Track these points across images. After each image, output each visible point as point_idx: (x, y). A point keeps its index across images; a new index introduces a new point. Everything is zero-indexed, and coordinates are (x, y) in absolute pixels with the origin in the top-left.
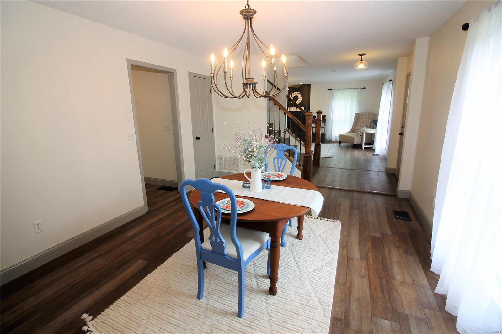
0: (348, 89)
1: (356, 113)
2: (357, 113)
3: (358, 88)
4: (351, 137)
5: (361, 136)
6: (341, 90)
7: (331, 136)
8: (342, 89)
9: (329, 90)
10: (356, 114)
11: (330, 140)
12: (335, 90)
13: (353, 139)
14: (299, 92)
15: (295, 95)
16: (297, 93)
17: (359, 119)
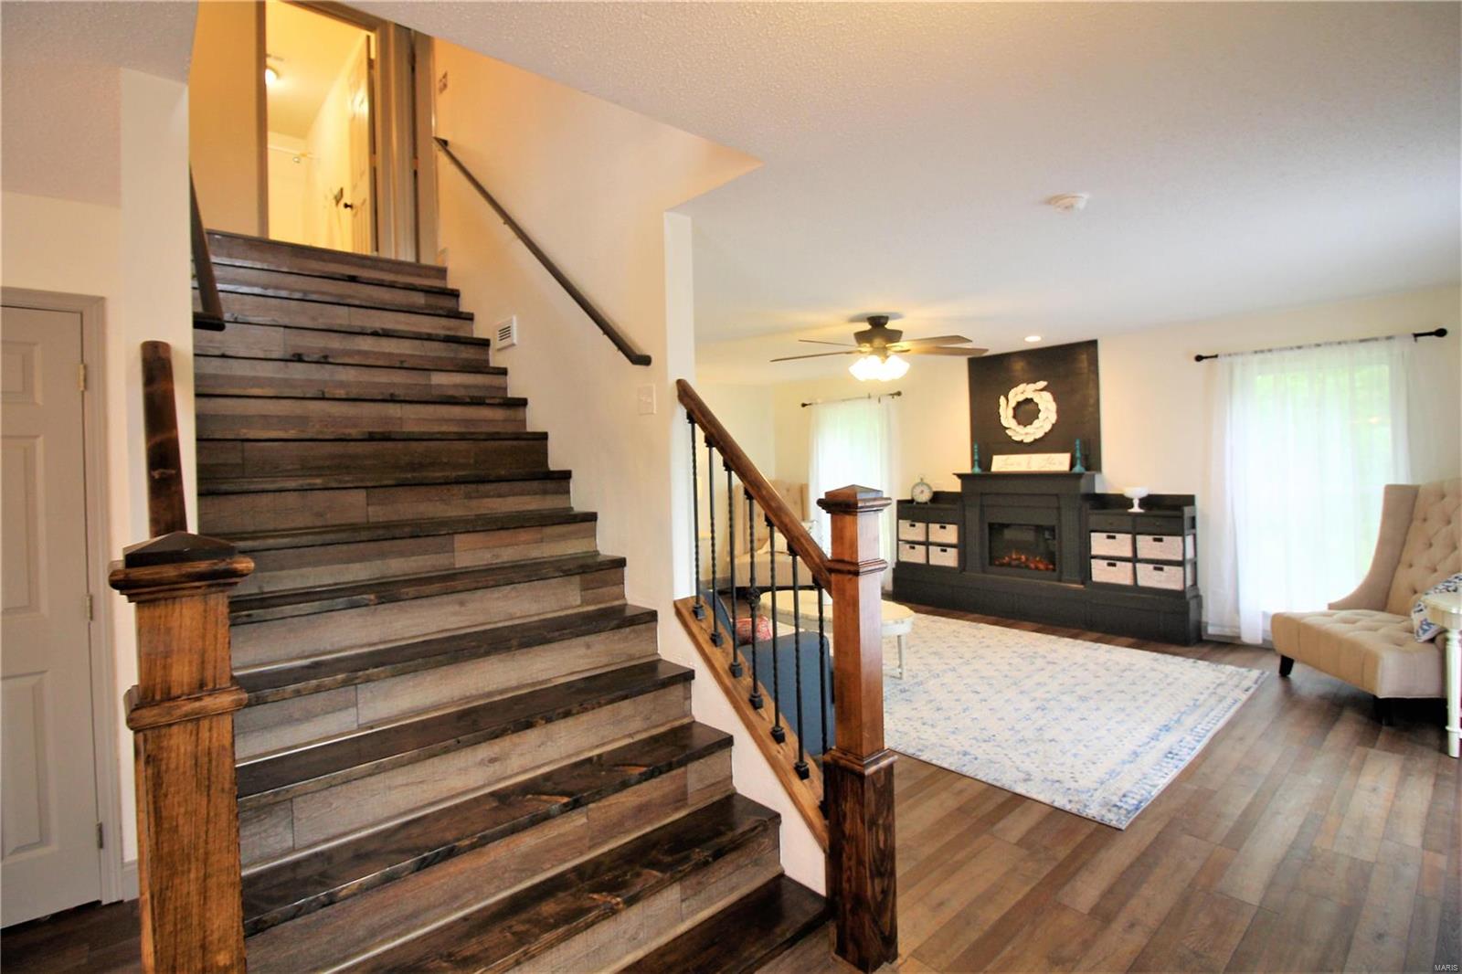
0: (1318, 345)
1: (1392, 482)
2: (1402, 481)
3: (1389, 338)
4: (1354, 647)
5: (1432, 640)
6: (1274, 357)
7: (1237, 611)
8: (1282, 349)
9: (1199, 358)
10: (1391, 491)
11: (1228, 632)
12: (1239, 360)
13: (1368, 660)
14: (1042, 384)
15: (1021, 398)
16: (1032, 387)
17: (1416, 523)
